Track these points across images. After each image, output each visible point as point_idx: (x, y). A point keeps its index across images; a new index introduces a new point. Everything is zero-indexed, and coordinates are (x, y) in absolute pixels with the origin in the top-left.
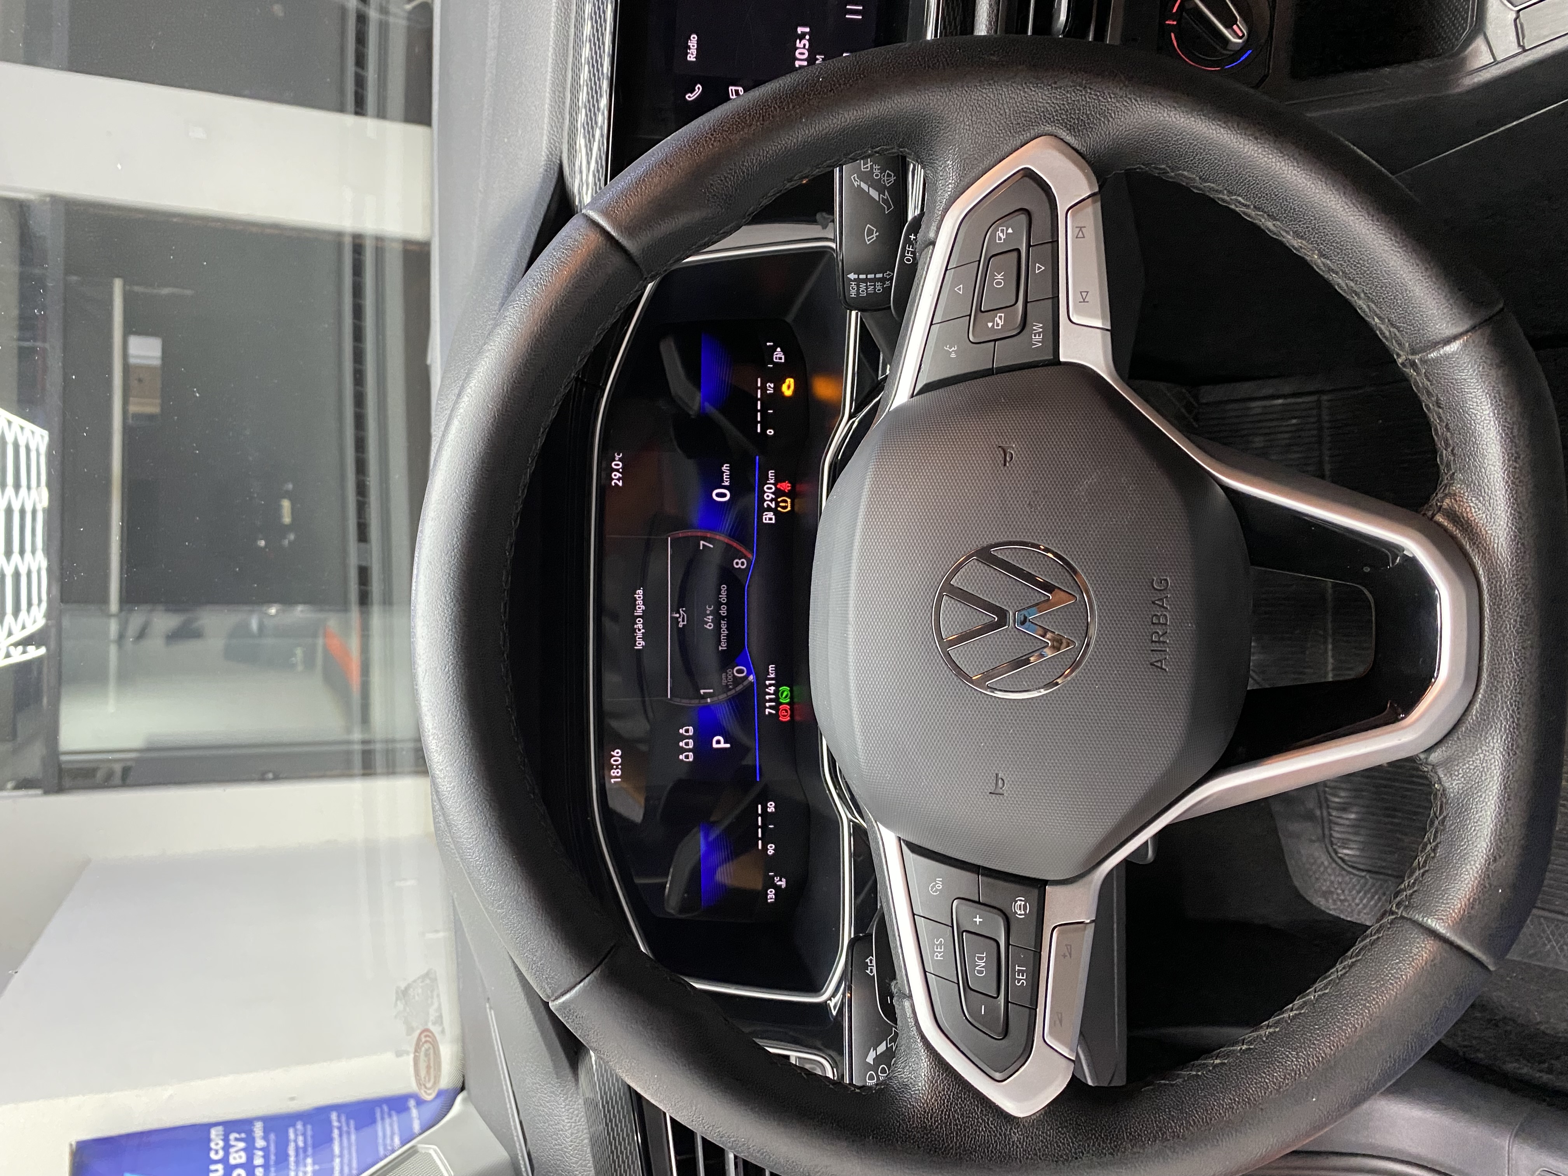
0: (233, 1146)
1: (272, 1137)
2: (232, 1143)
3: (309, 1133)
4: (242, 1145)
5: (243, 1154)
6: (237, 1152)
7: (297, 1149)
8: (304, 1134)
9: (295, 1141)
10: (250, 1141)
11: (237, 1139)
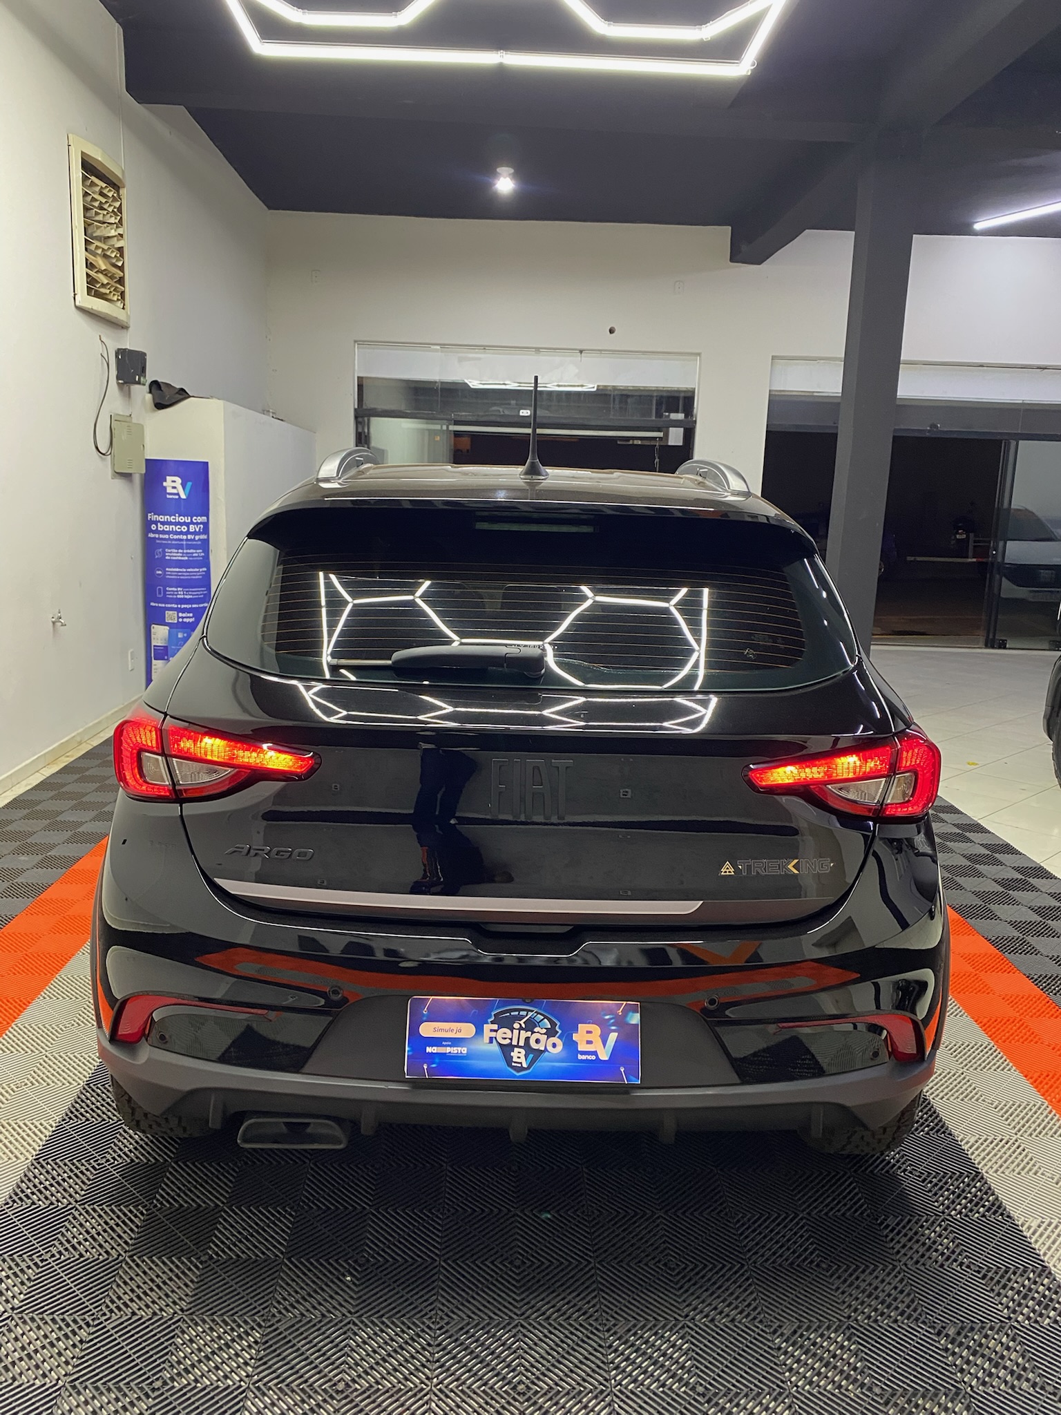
0: (198, 526)
1: (199, 543)
4: (197, 530)
5: (193, 530)
6: (195, 528)
7: (192, 553)
8: (198, 556)
9: (196, 553)
10: (199, 533)
11: (200, 528)
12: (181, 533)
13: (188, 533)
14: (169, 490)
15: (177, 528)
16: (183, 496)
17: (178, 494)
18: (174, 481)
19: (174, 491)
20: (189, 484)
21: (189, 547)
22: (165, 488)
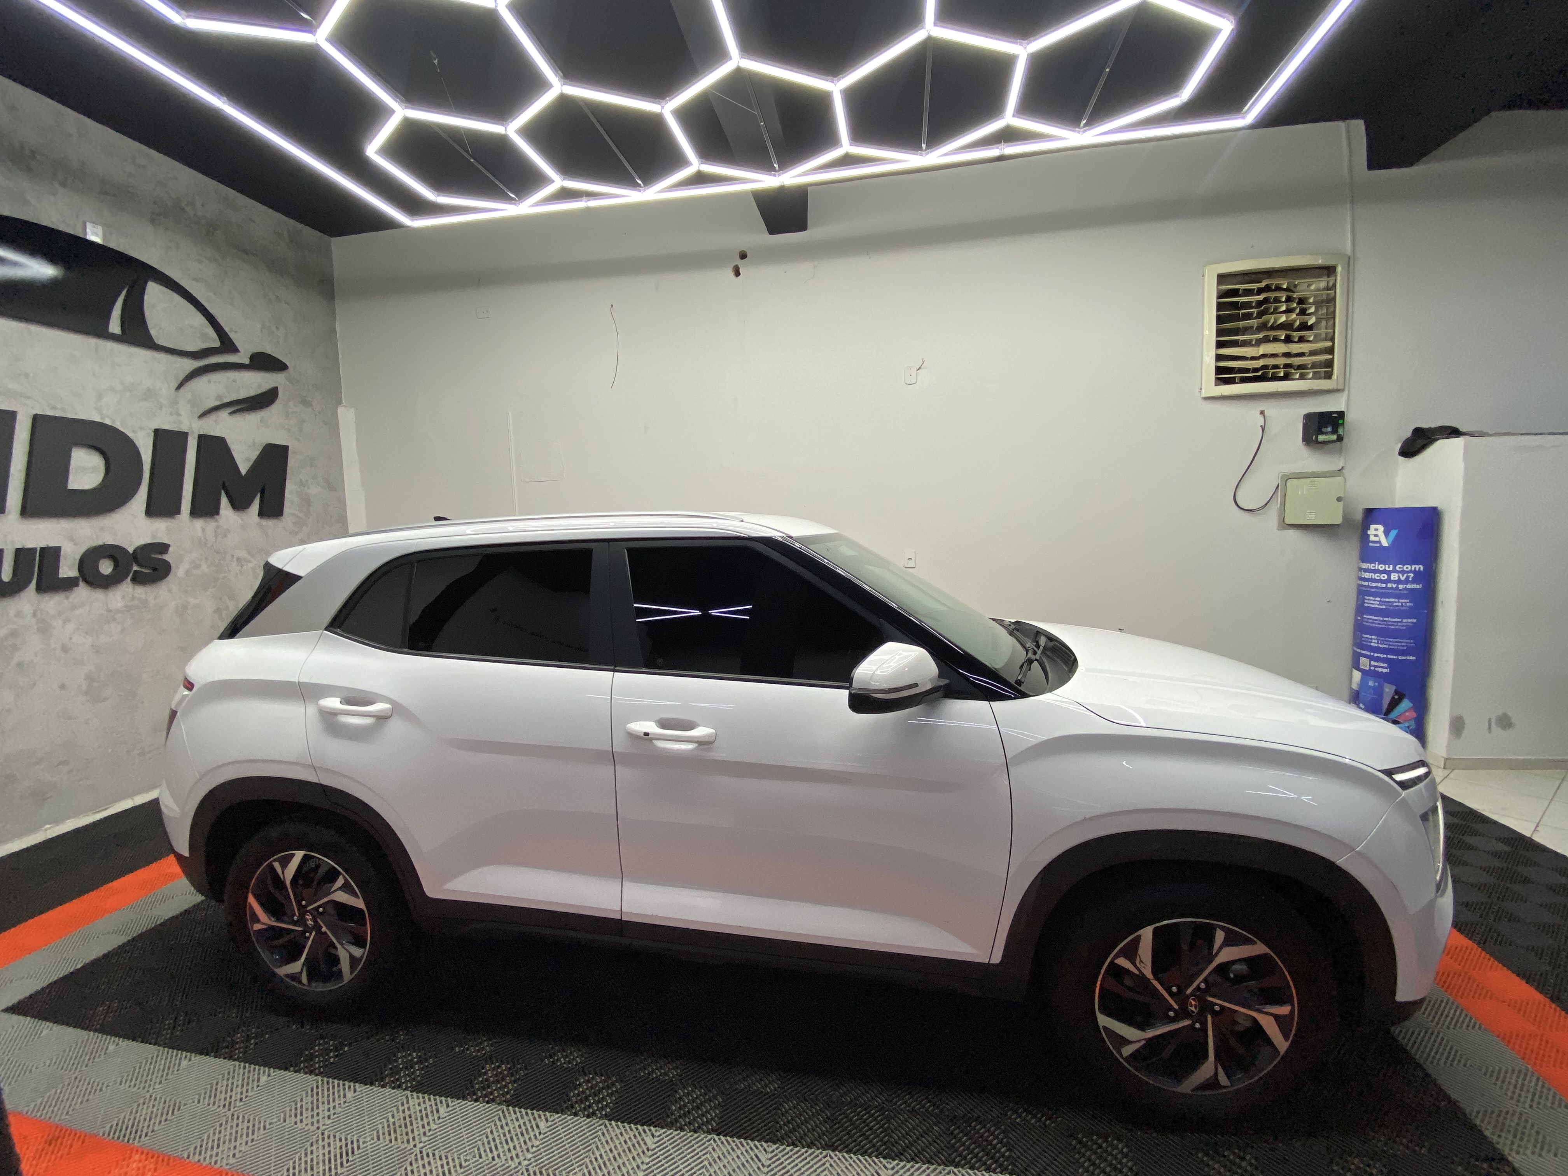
0: (1403, 576)
1: (1405, 592)
2: (1406, 575)
3: (1402, 608)
4: (1403, 578)
5: (1397, 579)
6: (1399, 576)
9: (1398, 602)
10: (1407, 581)
11: (1408, 577)
12: (1378, 581)
13: (1388, 581)
14: (1374, 538)
15: (1375, 576)
16: (1386, 544)
17: (1381, 542)
18: (1377, 530)
19: (1377, 539)
20: (1394, 533)
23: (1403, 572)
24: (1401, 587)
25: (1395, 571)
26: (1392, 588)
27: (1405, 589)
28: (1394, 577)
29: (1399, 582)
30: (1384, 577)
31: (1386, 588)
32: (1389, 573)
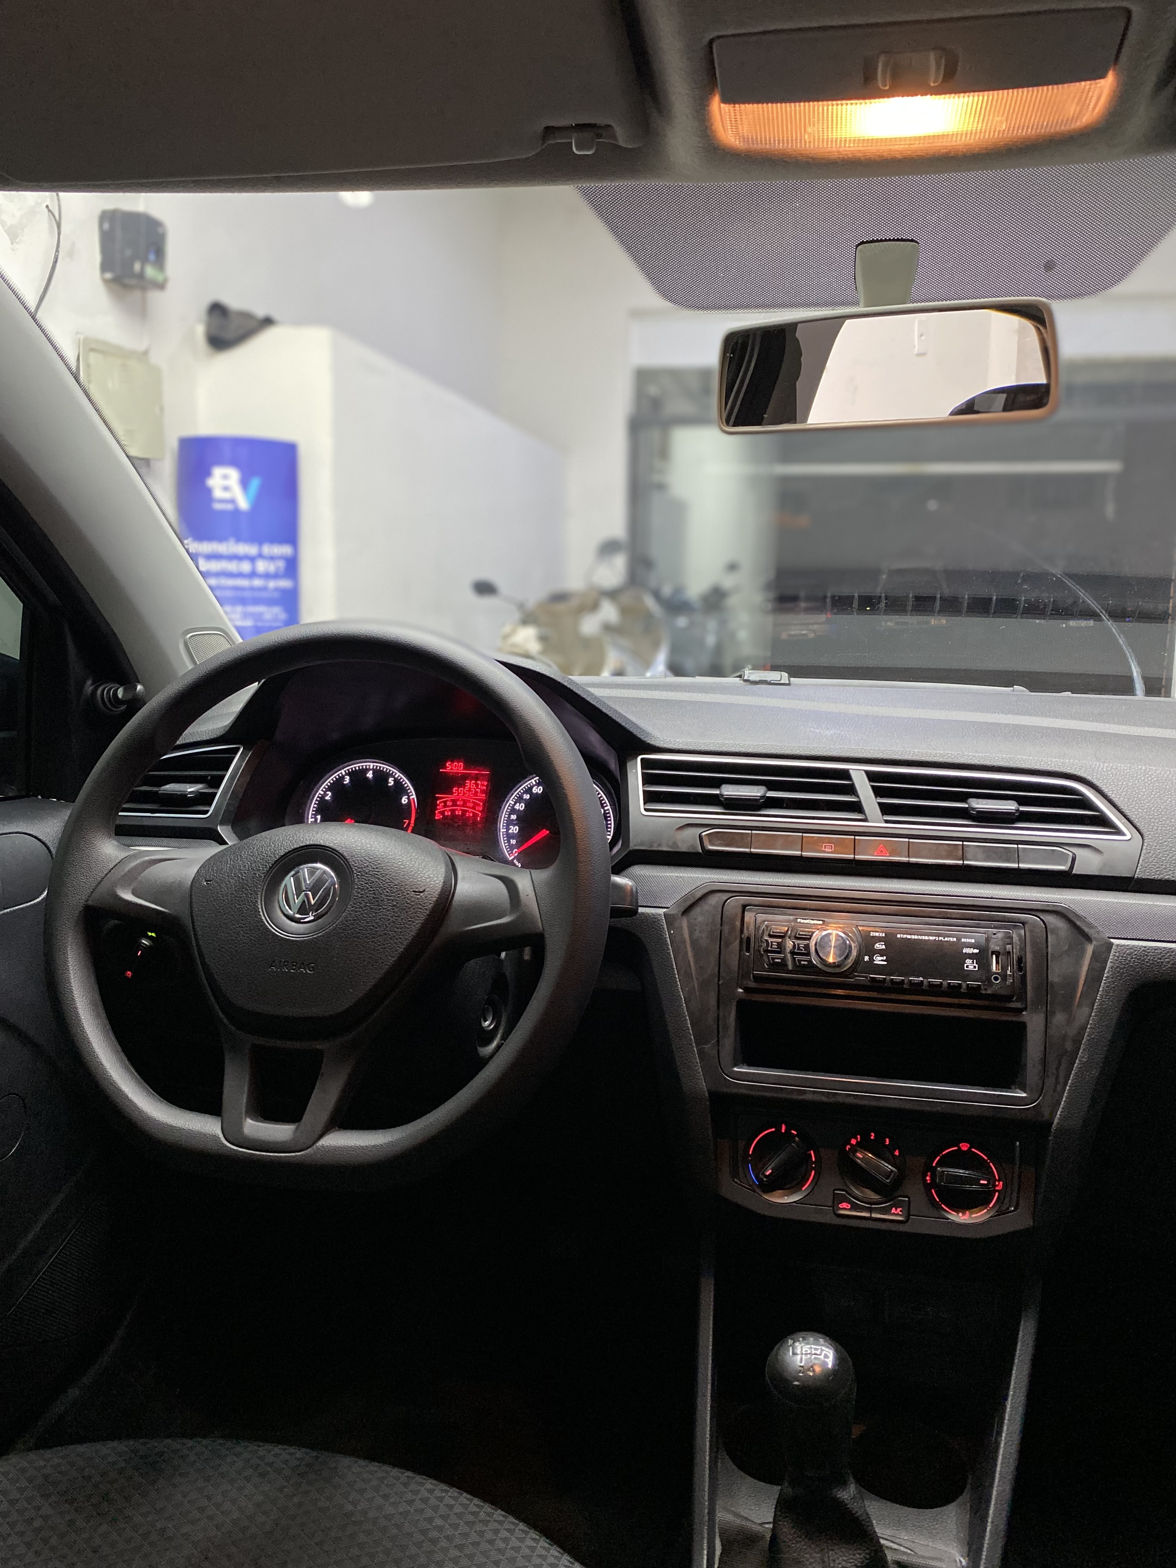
0: (272, 563)
1: (277, 594)
2: (276, 562)
4: (272, 570)
5: (264, 570)
6: (267, 566)
7: (263, 614)
8: (274, 620)
10: (276, 576)
11: (279, 566)
12: (240, 575)
13: (253, 574)
14: (218, 494)
15: (232, 566)
16: (243, 504)
17: (232, 501)
18: (225, 477)
19: (226, 495)
20: (255, 483)
21: (257, 601)
22: (209, 491)
23: (272, 558)
24: (272, 584)
25: (260, 556)
26: (260, 589)
27: (277, 589)
28: (262, 566)
29: (267, 576)
30: (246, 567)
31: (252, 589)
32: (252, 559)
